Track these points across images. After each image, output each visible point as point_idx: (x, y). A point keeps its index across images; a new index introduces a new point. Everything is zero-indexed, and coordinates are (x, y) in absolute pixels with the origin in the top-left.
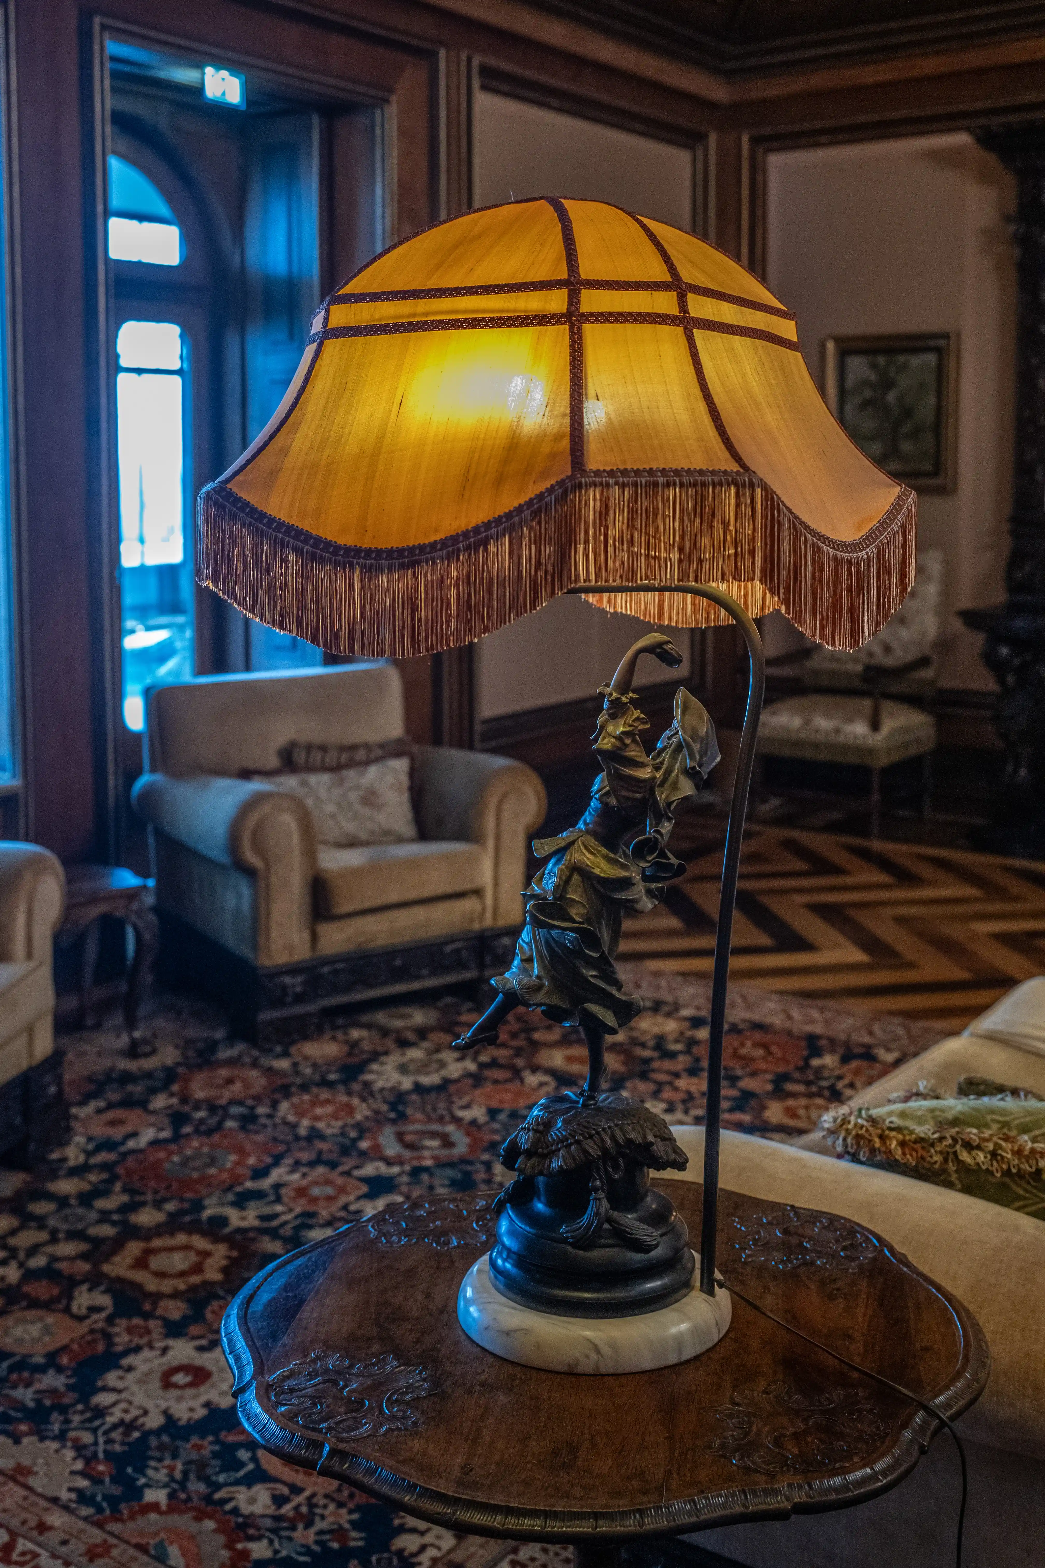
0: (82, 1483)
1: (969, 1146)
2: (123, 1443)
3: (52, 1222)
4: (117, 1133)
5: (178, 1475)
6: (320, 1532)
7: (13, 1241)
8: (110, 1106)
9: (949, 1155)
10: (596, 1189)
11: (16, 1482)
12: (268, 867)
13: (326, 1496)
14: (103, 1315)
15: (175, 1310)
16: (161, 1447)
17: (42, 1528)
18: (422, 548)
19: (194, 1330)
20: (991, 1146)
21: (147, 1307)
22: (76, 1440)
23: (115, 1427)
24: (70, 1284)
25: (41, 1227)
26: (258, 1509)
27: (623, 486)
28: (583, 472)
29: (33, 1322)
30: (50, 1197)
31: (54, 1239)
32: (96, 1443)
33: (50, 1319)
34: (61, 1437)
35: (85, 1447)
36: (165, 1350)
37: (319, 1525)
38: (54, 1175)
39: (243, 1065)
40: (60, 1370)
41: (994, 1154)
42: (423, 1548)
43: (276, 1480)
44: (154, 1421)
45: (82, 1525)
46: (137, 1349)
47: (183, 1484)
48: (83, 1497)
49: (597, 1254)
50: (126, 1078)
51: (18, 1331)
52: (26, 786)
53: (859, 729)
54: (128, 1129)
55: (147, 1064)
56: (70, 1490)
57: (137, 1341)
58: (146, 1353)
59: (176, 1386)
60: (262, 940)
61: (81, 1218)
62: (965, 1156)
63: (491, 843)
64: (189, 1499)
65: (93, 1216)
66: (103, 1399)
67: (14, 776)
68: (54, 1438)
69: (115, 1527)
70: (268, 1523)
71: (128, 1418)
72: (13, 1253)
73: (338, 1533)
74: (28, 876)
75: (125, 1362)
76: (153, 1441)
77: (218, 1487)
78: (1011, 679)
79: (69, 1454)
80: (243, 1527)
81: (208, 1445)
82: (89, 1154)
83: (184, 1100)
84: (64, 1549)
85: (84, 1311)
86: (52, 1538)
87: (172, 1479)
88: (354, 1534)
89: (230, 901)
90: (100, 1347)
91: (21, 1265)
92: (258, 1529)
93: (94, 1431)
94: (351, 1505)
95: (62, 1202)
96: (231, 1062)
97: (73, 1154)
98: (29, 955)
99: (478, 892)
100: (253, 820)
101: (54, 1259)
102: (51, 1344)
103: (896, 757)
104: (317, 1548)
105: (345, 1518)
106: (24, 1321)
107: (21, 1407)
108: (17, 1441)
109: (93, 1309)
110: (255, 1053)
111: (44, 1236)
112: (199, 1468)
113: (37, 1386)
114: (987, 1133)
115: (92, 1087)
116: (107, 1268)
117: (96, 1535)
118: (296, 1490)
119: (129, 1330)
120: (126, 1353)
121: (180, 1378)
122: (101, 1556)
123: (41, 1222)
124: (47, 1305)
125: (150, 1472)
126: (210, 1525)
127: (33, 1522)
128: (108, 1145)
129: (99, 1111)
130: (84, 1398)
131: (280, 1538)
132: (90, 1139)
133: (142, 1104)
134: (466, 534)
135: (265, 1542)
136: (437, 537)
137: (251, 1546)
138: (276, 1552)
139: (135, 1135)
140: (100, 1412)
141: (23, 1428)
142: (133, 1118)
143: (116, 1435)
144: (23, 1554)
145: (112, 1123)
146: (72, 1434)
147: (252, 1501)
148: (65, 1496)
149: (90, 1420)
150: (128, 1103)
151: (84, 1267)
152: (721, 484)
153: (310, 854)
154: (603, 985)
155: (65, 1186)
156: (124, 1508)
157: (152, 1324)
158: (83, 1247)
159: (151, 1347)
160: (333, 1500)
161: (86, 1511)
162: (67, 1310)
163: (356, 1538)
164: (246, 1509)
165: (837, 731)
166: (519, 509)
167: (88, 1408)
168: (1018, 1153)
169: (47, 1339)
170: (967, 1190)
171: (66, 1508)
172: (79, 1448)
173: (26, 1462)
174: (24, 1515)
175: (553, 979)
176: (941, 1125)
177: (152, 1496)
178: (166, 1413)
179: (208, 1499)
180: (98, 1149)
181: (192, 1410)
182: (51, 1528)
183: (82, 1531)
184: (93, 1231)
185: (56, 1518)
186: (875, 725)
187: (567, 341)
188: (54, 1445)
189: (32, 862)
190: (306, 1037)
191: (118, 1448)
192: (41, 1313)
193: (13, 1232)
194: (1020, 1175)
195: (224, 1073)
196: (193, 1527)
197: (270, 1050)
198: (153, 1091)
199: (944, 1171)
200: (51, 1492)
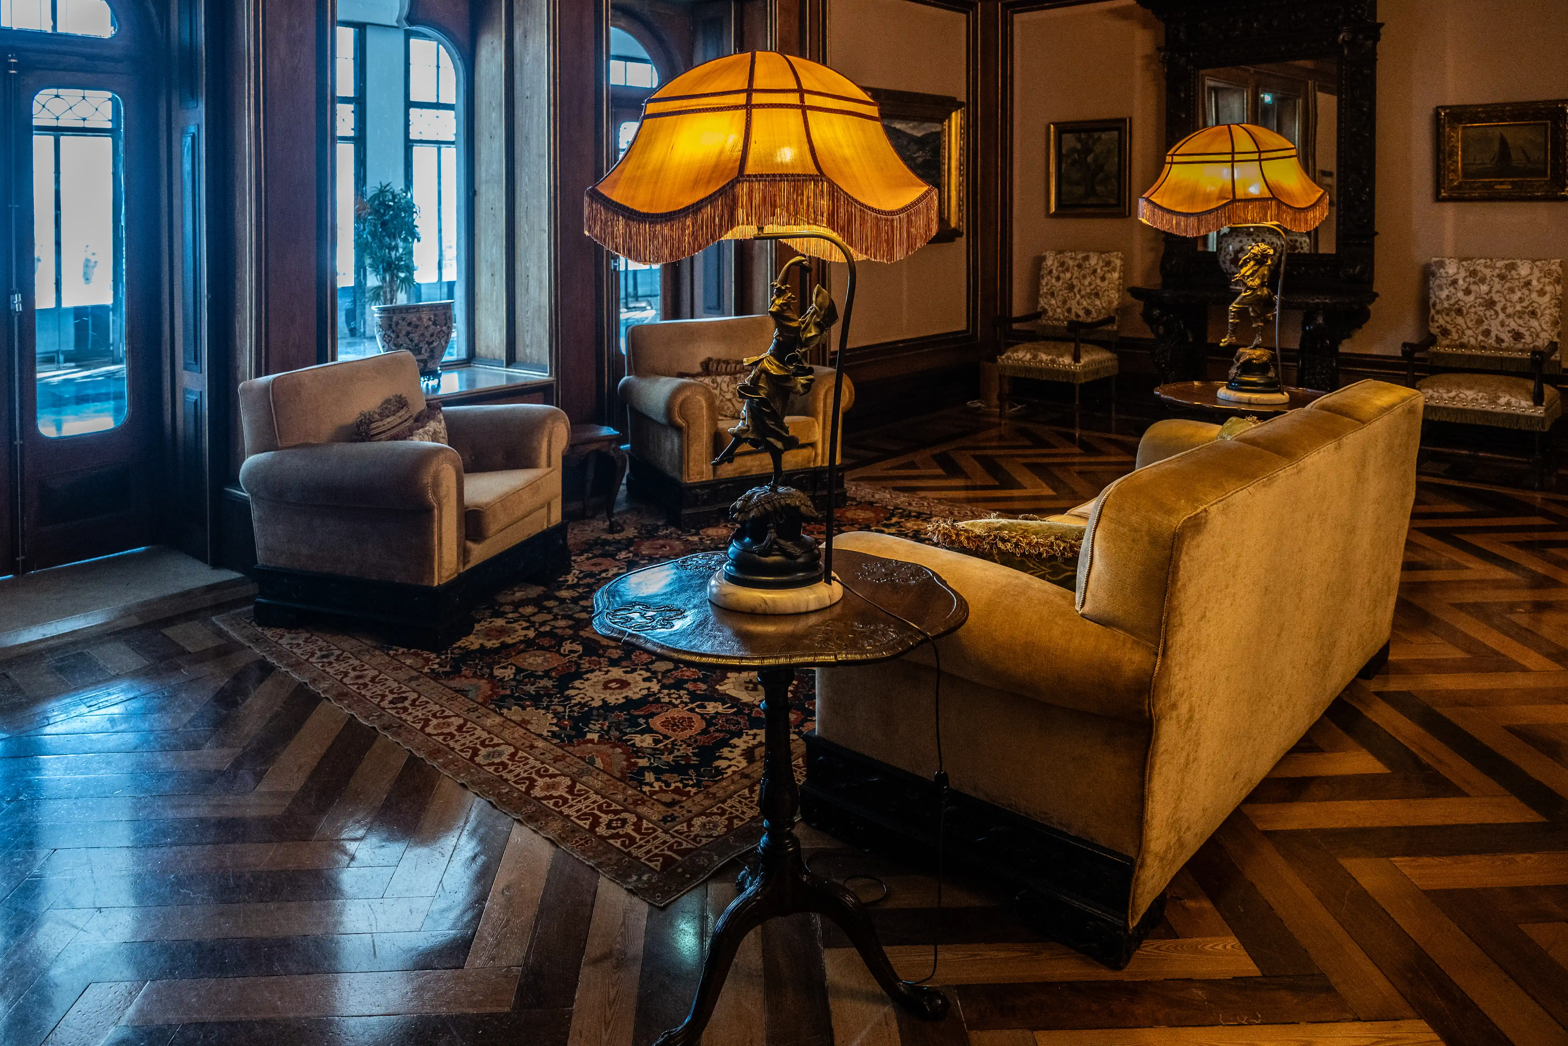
0: (555, 729)
1: (1003, 540)
2: (578, 713)
3: (555, 610)
4: (596, 570)
5: (605, 728)
6: (677, 757)
7: (532, 619)
8: (595, 556)
9: (993, 545)
10: (770, 528)
11: (522, 727)
12: (688, 427)
13: (682, 741)
14: (576, 655)
15: (615, 654)
16: (599, 715)
17: (532, 747)
18: (675, 212)
19: (624, 663)
20: (1015, 540)
21: (601, 652)
22: (555, 710)
23: (576, 705)
24: (561, 640)
25: (549, 613)
26: (645, 745)
27: (759, 181)
28: (742, 176)
29: (539, 656)
30: (556, 598)
31: (555, 618)
32: (565, 712)
33: (548, 655)
34: (547, 708)
35: (559, 713)
36: (607, 672)
37: (676, 753)
38: (559, 589)
39: (672, 539)
40: (550, 678)
41: (1017, 545)
42: (730, 766)
43: (656, 732)
44: (597, 703)
45: (553, 747)
46: (593, 671)
47: (607, 733)
48: (554, 735)
49: (771, 559)
50: (606, 542)
51: (531, 660)
52: (557, 380)
53: (1067, 360)
54: (603, 568)
55: (617, 536)
56: (548, 731)
57: (593, 667)
58: (597, 673)
59: (611, 688)
60: (685, 467)
61: (571, 609)
62: (1000, 545)
63: (821, 417)
64: (610, 738)
65: (578, 608)
66: (571, 692)
67: (551, 375)
68: (544, 708)
69: (570, 749)
70: (649, 751)
71: (583, 701)
72: (533, 624)
73: (686, 757)
74: (549, 422)
75: (585, 676)
76: (595, 712)
77: (626, 734)
78: (1161, 330)
79: (550, 716)
80: (636, 752)
81: (623, 716)
82: (579, 579)
83: (635, 555)
84: (542, 757)
85: (567, 653)
86: (537, 752)
87: (602, 729)
88: (694, 758)
89: (668, 445)
90: (573, 670)
91: (536, 630)
92: (643, 753)
93: (565, 706)
94: (694, 746)
95: (562, 601)
96: (666, 537)
97: (571, 579)
98: (549, 465)
99: (813, 445)
100: (680, 399)
101: (555, 627)
102: (547, 667)
103: (1090, 378)
104: (673, 763)
105: (690, 752)
106: (535, 656)
107: (528, 694)
108: (524, 708)
109: (571, 652)
110: (680, 533)
111: (550, 617)
112: (618, 726)
113: (537, 685)
114: (1014, 534)
115: (587, 547)
116: (582, 633)
117: (560, 752)
118: (666, 737)
119: (589, 662)
120: (587, 672)
121: (614, 685)
122: (560, 760)
123: (549, 610)
124: (547, 649)
125: (591, 726)
126: (619, 750)
127: (527, 744)
128: (591, 575)
129: (588, 559)
130: (561, 692)
131: (654, 758)
132: (581, 572)
133: (613, 556)
134: (693, 205)
135: (646, 760)
136: (681, 207)
137: (638, 760)
138: (651, 764)
139: (606, 571)
140: (569, 698)
141: (528, 703)
142: (606, 562)
143: (575, 709)
144: (521, 757)
145: (595, 565)
146: (553, 707)
147: (642, 741)
148: (545, 734)
149: (563, 701)
150: (605, 555)
151: (570, 632)
152: (806, 180)
153: (714, 420)
154: (777, 429)
155: (564, 594)
156: (575, 741)
157: (602, 660)
158: (571, 622)
159: (600, 671)
160: (685, 743)
161: (555, 741)
162: (558, 652)
163: (694, 761)
164: (638, 744)
165: (1053, 361)
166: (715, 193)
167: (562, 696)
168: (1029, 544)
169: (546, 664)
170: (1003, 563)
171: (545, 739)
172: (556, 714)
173: (527, 718)
174: (523, 741)
175: (753, 426)
176: (990, 530)
177: (589, 736)
178: (603, 700)
179: (620, 739)
180: (585, 577)
181: (617, 699)
182: (537, 747)
183: (553, 750)
184: (576, 616)
185: (540, 744)
186: (1076, 359)
187: (745, 117)
188: (543, 712)
189: (551, 414)
190: (709, 526)
191: (576, 714)
192: (543, 652)
193: (534, 614)
194: (1030, 555)
195: (661, 542)
196: (610, 751)
197: (689, 532)
198: (620, 550)
199: (991, 554)
200: (538, 732)
